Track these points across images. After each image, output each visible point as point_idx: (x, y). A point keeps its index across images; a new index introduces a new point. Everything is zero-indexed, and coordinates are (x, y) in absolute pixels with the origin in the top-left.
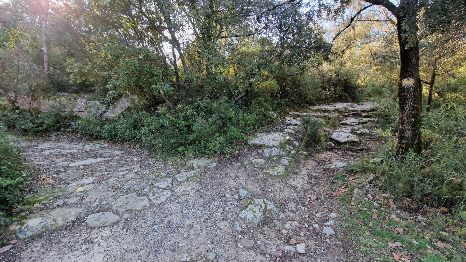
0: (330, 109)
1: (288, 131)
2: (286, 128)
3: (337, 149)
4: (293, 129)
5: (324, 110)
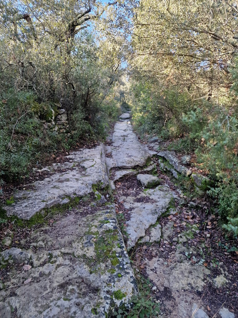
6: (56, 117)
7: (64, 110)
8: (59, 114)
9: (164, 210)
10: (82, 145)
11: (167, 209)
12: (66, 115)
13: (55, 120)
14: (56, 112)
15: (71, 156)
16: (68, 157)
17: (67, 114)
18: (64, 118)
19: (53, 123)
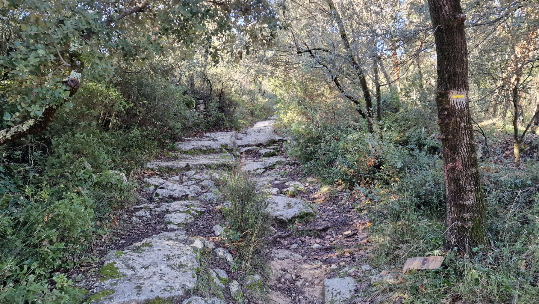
0: (214, 147)
1: (179, 221)
2: (168, 212)
3: (284, 238)
4: (186, 209)
5: (205, 149)
6: (196, 106)
7: (202, 101)
8: (198, 104)
9: (271, 165)
10: (216, 130)
11: (274, 165)
12: (203, 105)
13: (195, 108)
14: (196, 102)
15: (207, 135)
16: (205, 135)
17: (205, 104)
18: (202, 107)
19: (194, 110)
